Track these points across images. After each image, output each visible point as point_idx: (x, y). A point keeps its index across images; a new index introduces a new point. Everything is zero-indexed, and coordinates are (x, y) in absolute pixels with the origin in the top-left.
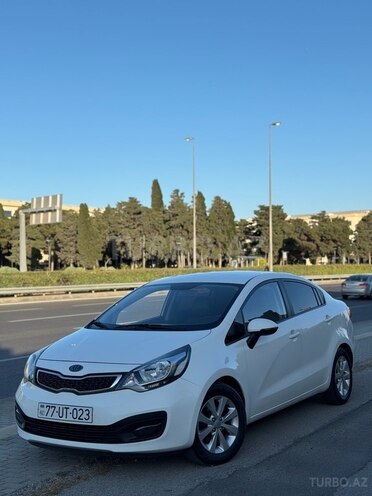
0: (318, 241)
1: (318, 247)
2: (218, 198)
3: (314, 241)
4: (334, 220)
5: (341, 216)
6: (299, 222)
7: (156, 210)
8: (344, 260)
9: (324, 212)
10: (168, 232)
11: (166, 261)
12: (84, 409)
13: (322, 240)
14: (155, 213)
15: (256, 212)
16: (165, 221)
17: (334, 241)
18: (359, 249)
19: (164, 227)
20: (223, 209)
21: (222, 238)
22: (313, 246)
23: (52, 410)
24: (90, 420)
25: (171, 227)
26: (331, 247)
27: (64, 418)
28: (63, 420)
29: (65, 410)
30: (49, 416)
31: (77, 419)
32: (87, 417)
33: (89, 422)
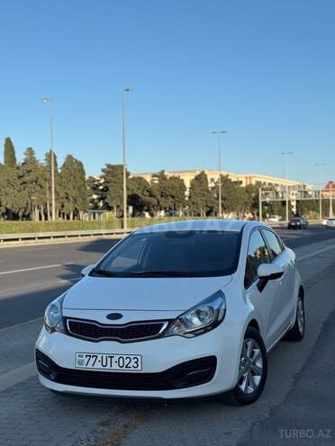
0: (159, 197)
1: (159, 202)
2: (70, 157)
3: (155, 197)
4: (171, 178)
5: (177, 175)
6: (140, 180)
7: (11, 166)
8: (181, 213)
9: (163, 171)
10: (22, 187)
11: (20, 214)
13: (162, 196)
14: (9, 169)
15: (103, 170)
16: (20, 177)
17: (173, 197)
18: (193, 203)
19: (19, 182)
20: (74, 167)
21: (73, 193)
22: (154, 201)
23: (92, 360)
24: (139, 368)
25: (25, 183)
26: (170, 202)
27: (108, 367)
28: (108, 369)
29: (109, 359)
30: (90, 365)
31: (124, 368)
32: (136, 365)
33: (139, 370)
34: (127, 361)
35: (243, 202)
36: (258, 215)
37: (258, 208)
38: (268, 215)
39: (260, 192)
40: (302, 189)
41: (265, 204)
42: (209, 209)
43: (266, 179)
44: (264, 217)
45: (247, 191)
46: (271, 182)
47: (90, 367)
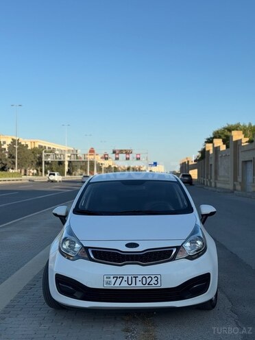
12: (153, 277)
23: (119, 280)
24: (159, 285)
27: (133, 285)
28: (133, 287)
29: (134, 279)
30: (117, 285)
31: (147, 285)
32: (156, 282)
33: (159, 286)
34: (149, 280)
35: (30, 161)
36: (41, 171)
37: (41, 166)
38: (49, 172)
39: (44, 154)
40: (75, 153)
41: (47, 163)
42: (3, 166)
43: (47, 144)
44: (46, 173)
45: (33, 152)
46: (49, 146)
47: (117, 286)
